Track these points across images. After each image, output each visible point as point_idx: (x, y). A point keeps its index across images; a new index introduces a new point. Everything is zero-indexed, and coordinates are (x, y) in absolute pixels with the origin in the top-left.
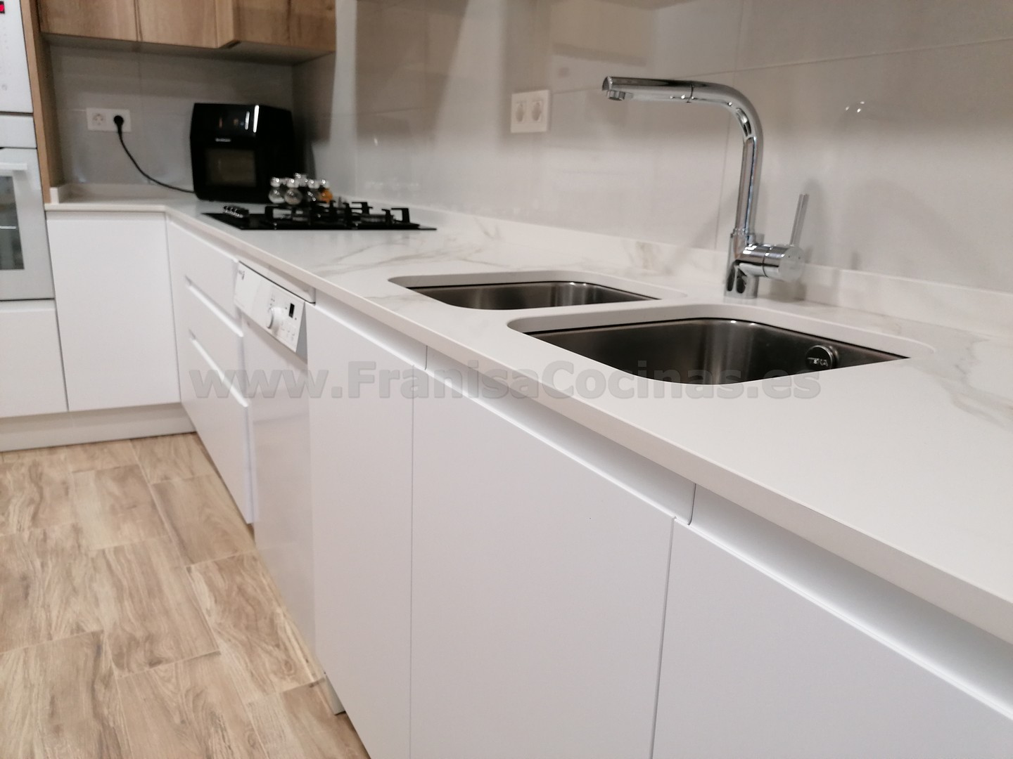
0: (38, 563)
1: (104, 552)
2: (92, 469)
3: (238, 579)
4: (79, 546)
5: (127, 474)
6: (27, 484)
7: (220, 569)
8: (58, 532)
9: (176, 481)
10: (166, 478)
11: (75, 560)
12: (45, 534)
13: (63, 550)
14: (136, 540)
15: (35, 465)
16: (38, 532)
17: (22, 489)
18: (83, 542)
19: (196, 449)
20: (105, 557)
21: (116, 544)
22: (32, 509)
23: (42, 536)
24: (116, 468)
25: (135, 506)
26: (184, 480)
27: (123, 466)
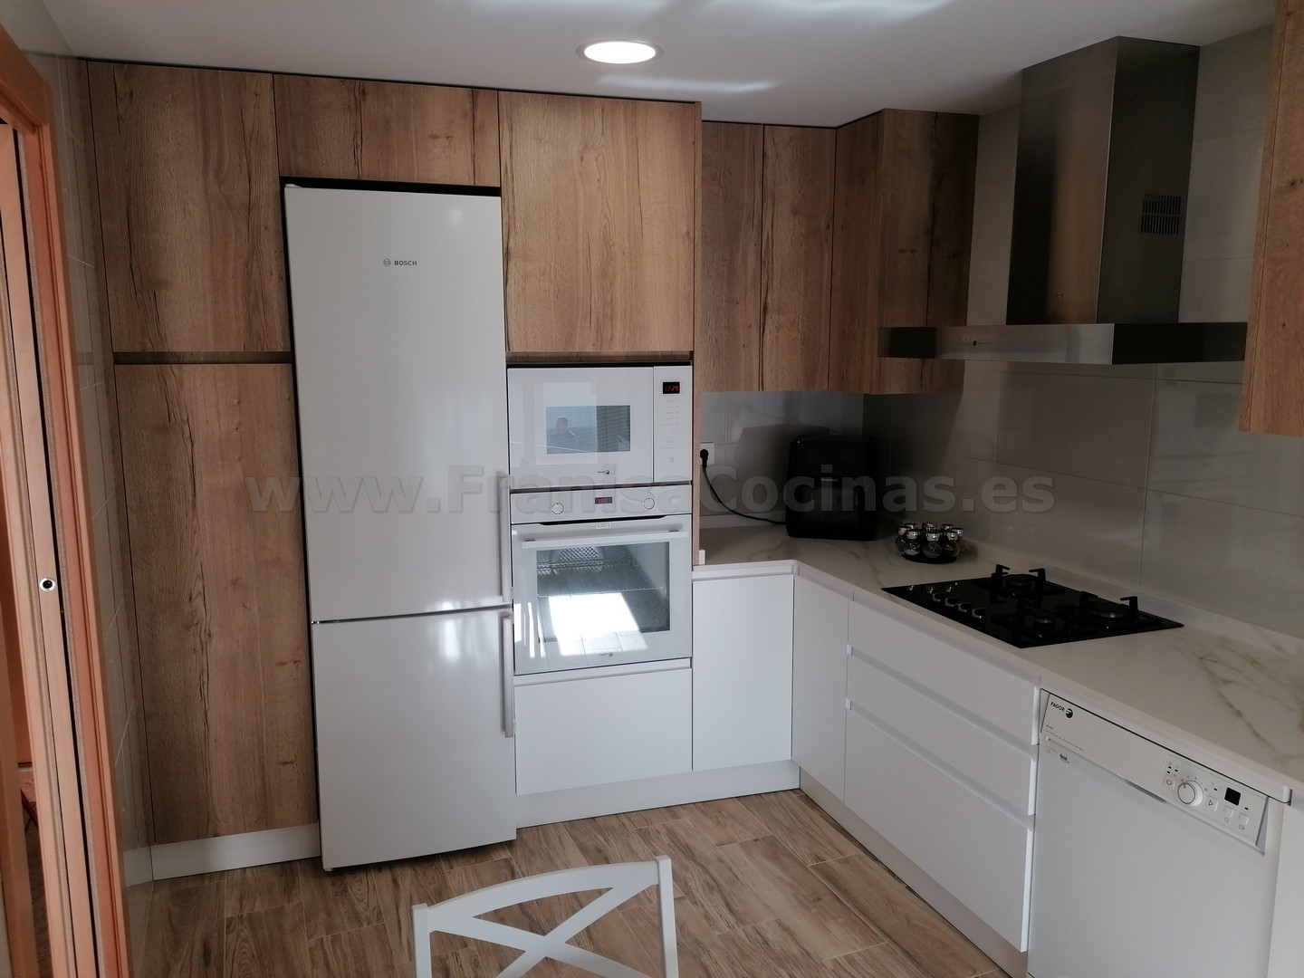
1: (836, 960)
2: (732, 841)
4: (808, 954)
5: (774, 850)
6: (685, 861)
8: (773, 935)
9: (830, 861)
10: (819, 859)
11: (818, 972)
12: (759, 933)
13: (794, 956)
14: (859, 950)
15: (672, 834)
16: (749, 929)
17: (687, 869)
18: (807, 948)
19: (814, 814)
20: (845, 970)
21: (845, 954)
22: (717, 897)
23: (758, 937)
24: (755, 840)
25: (819, 899)
26: (838, 861)
27: (760, 837)
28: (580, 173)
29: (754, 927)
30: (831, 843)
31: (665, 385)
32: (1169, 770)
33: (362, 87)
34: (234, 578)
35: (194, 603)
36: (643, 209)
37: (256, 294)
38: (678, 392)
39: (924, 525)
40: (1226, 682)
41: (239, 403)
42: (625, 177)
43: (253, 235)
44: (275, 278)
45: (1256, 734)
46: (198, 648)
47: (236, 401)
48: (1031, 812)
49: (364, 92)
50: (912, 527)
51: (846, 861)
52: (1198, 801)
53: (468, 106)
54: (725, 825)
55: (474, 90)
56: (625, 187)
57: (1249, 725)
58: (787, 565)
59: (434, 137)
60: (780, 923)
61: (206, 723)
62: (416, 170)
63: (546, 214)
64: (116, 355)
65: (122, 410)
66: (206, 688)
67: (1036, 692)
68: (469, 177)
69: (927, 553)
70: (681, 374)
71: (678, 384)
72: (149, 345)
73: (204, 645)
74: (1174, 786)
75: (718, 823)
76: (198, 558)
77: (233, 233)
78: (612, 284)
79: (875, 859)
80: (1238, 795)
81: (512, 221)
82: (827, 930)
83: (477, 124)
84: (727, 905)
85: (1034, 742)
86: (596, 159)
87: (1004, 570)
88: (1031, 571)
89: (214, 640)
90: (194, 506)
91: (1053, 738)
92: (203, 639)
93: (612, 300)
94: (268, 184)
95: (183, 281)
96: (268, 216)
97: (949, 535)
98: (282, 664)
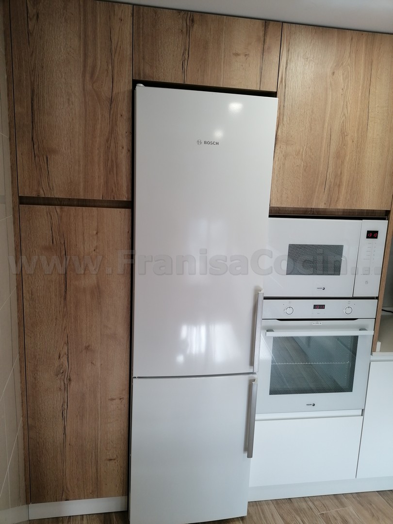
28: (331, 84)
31: (369, 232)
33: (191, 17)
34: (87, 345)
35: (62, 360)
36: (370, 111)
37: (112, 161)
38: (376, 238)
41: (97, 233)
42: (361, 88)
43: (112, 120)
44: (125, 151)
46: (63, 388)
47: (95, 232)
49: (193, 21)
53: (261, 34)
55: (266, 22)
56: (360, 94)
59: (237, 55)
61: (65, 434)
62: (222, 78)
63: (305, 112)
64: (21, 198)
65: (23, 235)
66: (65, 412)
68: (257, 84)
70: (380, 226)
71: (377, 232)
72: (42, 192)
73: (66, 386)
76: (65, 332)
77: (100, 118)
78: (343, 163)
81: (281, 116)
83: (266, 46)
86: (343, 74)
89: (73, 383)
90: (65, 299)
92: (66, 382)
93: (341, 173)
94: (124, 85)
95: (65, 150)
96: (123, 107)
98: (112, 399)
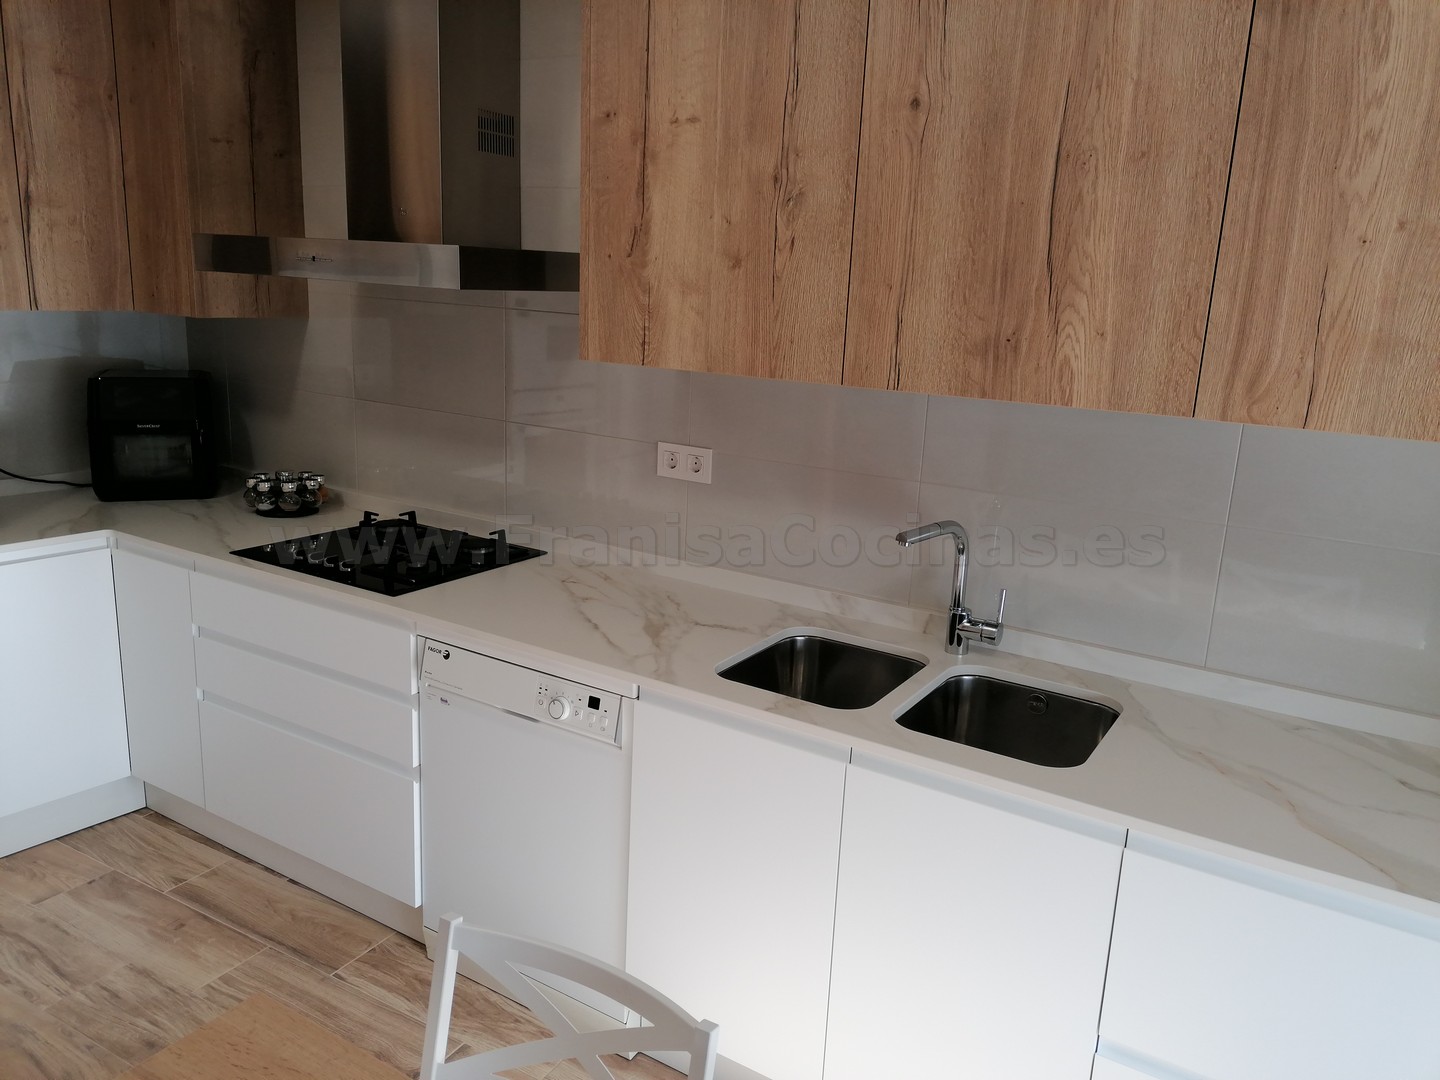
0: (142, 1023)
1: (209, 986)
2: (56, 892)
3: (405, 970)
4: (172, 990)
5: (116, 887)
7: (374, 966)
8: (124, 984)
9: (193, 879)
10: (181, 881)
11: (187, 1006)
12: (105, 989)
14: (237, 964)
16: (90, 988)
18: (175, 986)
20: (222, 993)
21: (220, 975)
22: (40, 965)
23: (105, 993)
24: (90, 883)
25: (182, 925)
26: (205, 876)
27: (97, 878)
29: (97, 984)
30: (192, 858)
32: (540, 691)
39: (278, 474)
40: (585, 599)
45: (610, 642)
48: (415, 763)
50: (263, 477)
51: (214, 873)
52: (566, 715)
54: (44, 876)
57: (605, 636)
58: (100, 538)
60: (132, 968)
67: (413, 639)
69: (282, 506)
74: (545, 705)
75: (35, 875)
79: (249, 861)
80: (599, 700)
82: (195, 957)
84: (57, 970)
85: (414, 691)
87: (373, 517)
88: (401, 515)
91: (433, 683)
97: (308, 483)
